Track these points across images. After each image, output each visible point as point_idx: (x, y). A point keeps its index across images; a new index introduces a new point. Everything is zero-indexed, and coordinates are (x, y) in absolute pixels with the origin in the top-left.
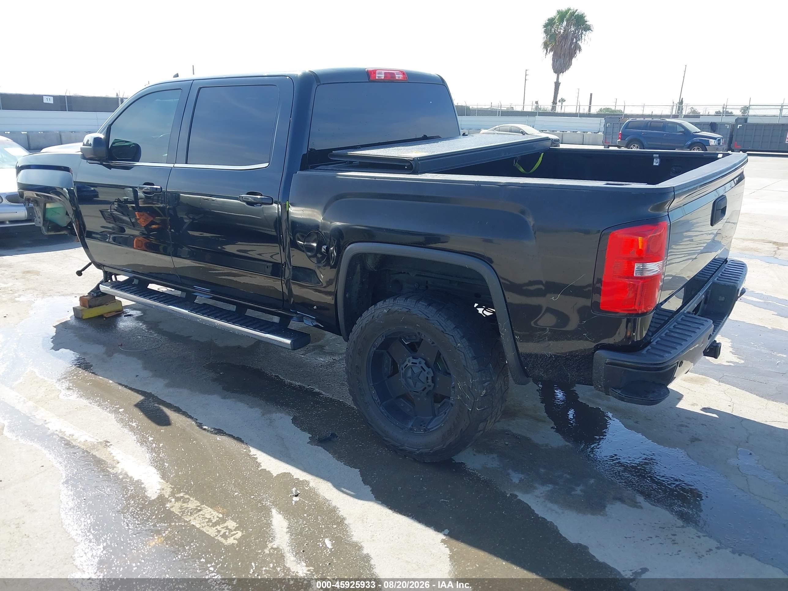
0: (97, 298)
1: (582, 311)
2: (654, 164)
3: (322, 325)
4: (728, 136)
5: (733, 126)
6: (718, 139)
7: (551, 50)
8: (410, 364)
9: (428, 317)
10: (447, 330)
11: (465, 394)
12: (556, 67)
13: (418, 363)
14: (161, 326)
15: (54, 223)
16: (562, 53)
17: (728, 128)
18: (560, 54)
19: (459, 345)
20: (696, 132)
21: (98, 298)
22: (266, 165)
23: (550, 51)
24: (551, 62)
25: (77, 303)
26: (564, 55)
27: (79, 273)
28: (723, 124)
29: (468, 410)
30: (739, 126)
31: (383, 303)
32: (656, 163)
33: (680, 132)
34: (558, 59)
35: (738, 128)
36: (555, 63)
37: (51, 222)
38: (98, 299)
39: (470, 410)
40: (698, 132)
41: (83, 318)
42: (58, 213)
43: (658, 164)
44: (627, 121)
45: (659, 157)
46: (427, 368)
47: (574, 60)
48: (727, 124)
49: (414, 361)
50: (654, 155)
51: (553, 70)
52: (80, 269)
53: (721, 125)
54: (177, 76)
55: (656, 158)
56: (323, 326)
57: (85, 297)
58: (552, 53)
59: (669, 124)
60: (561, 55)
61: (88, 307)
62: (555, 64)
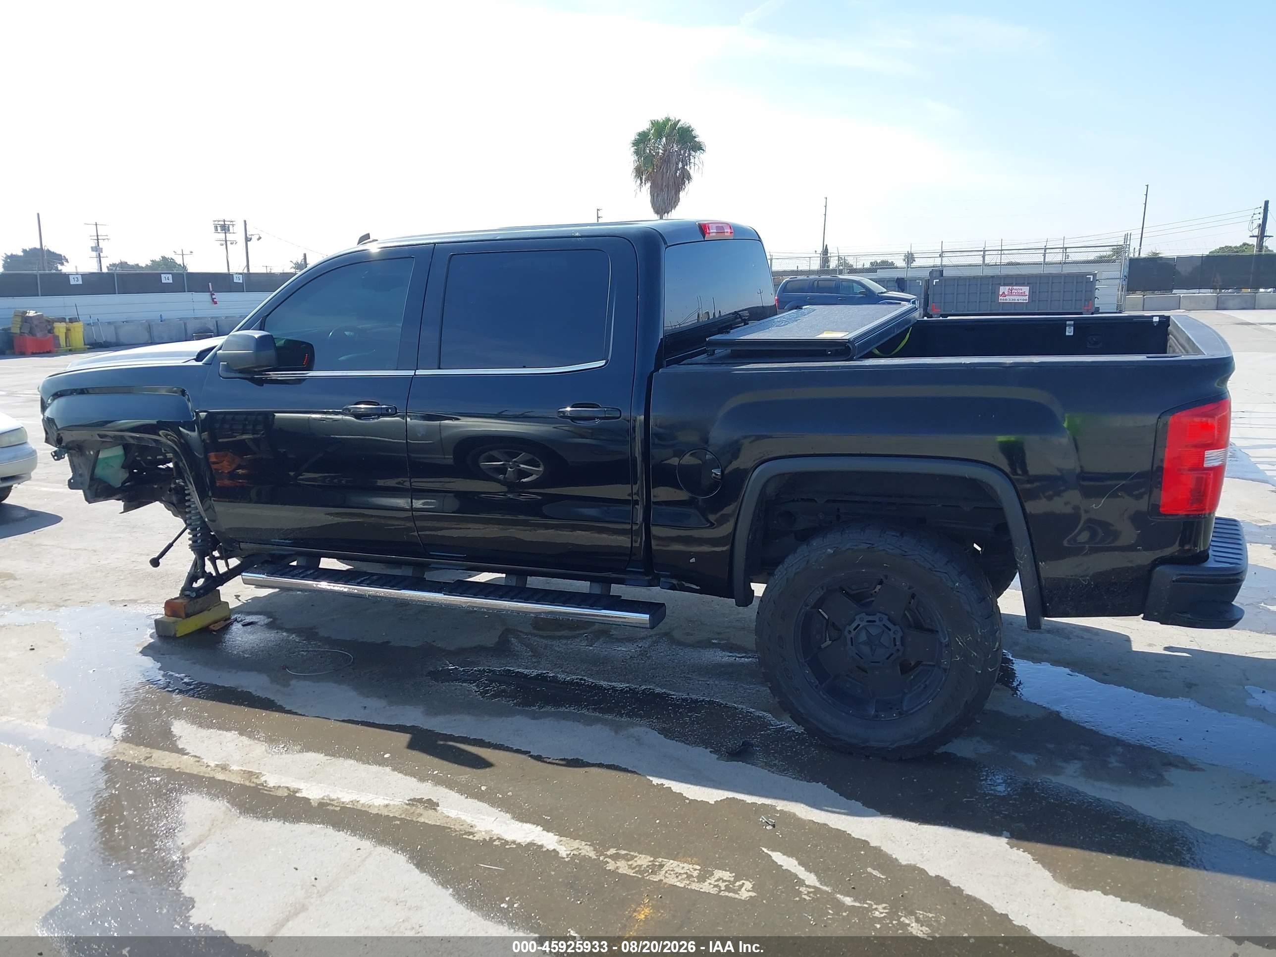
0: (195, 601)
1: (1138, 519)
2: (1067, 334)
3: (697, 586)
4: (923, 296)
5: (928, 282)
6: (912, 301)
7: (647, 180)
8: (863, 624)
9: (906, 552)
10: (935, 566)
11: (970, 652)
12: (658, 205)
13: (877, 620)
14: (323, 633)
15: (105, 482)
16: (664, 184)
17: (920, 284)
18: (662, 185)
19: (957, 584)
20: (882, 293)
21: (198, 600)
22: (602, 363)
23: (645, 181)
24: (648, 198)
25: (160, 612)
26: (668, 186)
27: (155, 562)
28: (914, 280)
29: (977, 672)
30: (935, 281)
31: (823, 541)
32: (1070, 332)
33: (860, 293)
34: (659, 192)
35: (934, 284)
36: (655, 197)
37: (101, 481)
38: (197, 602)
39: (980, 672)
40: (884, 293)
41: (177, 636)
42: (112, 466)
43: (1072, 334)
44: (784, 281)
45: (1075, 326)
46: (892, 625)
47: (682, 194)
48: (919, 279)
49: (870, 618)
50: (1068, 322)
51: (654, 209)
52: (156, 555)
53: (910, 280)
54: (365, 238)
55: (1070, 325)
56: (698, 588)
57: (176, 601)
58: (649, 185)
59: (843, 283)
60: (664, 187)
61: (183, 615)
62: (655, 200)
